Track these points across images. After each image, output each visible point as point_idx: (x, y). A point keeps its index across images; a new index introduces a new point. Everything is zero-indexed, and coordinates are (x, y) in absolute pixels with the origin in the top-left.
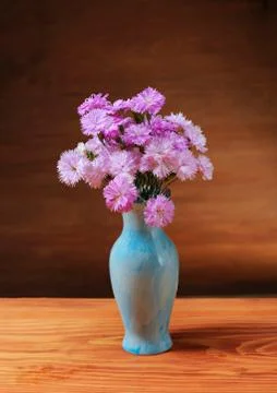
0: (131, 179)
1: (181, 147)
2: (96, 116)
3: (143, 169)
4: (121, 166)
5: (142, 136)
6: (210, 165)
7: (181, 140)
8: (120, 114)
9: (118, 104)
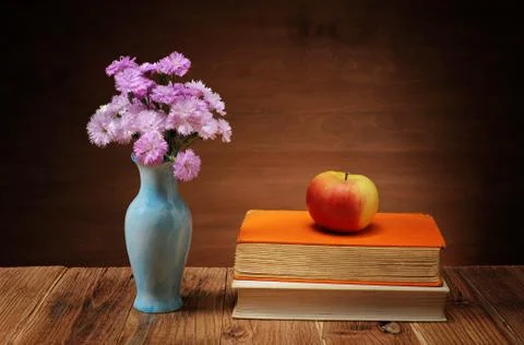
0: (160, 137)
1: (202, 108)
2: (129, 75)
3: (169, 127)
4: (150, 125)
5: (170, 95)
6: (229, 128)
7: (202, 103)
8: (147, 75)
9: (146, 66)
